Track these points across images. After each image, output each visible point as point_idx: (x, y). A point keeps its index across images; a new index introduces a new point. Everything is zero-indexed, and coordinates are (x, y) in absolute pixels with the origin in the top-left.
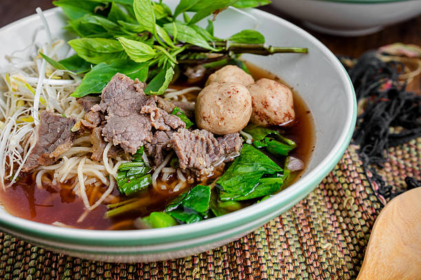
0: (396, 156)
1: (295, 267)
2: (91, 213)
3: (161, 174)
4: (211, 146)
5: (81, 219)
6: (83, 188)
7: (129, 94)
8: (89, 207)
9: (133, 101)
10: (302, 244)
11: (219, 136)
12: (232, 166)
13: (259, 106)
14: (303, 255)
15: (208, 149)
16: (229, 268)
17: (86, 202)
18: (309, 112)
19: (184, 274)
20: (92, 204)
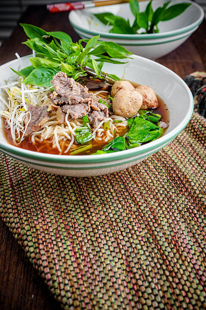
1: (201, 174)
10: (199, 164)
14: (202, 168)
16: (170, 179)
19: (150, 185)
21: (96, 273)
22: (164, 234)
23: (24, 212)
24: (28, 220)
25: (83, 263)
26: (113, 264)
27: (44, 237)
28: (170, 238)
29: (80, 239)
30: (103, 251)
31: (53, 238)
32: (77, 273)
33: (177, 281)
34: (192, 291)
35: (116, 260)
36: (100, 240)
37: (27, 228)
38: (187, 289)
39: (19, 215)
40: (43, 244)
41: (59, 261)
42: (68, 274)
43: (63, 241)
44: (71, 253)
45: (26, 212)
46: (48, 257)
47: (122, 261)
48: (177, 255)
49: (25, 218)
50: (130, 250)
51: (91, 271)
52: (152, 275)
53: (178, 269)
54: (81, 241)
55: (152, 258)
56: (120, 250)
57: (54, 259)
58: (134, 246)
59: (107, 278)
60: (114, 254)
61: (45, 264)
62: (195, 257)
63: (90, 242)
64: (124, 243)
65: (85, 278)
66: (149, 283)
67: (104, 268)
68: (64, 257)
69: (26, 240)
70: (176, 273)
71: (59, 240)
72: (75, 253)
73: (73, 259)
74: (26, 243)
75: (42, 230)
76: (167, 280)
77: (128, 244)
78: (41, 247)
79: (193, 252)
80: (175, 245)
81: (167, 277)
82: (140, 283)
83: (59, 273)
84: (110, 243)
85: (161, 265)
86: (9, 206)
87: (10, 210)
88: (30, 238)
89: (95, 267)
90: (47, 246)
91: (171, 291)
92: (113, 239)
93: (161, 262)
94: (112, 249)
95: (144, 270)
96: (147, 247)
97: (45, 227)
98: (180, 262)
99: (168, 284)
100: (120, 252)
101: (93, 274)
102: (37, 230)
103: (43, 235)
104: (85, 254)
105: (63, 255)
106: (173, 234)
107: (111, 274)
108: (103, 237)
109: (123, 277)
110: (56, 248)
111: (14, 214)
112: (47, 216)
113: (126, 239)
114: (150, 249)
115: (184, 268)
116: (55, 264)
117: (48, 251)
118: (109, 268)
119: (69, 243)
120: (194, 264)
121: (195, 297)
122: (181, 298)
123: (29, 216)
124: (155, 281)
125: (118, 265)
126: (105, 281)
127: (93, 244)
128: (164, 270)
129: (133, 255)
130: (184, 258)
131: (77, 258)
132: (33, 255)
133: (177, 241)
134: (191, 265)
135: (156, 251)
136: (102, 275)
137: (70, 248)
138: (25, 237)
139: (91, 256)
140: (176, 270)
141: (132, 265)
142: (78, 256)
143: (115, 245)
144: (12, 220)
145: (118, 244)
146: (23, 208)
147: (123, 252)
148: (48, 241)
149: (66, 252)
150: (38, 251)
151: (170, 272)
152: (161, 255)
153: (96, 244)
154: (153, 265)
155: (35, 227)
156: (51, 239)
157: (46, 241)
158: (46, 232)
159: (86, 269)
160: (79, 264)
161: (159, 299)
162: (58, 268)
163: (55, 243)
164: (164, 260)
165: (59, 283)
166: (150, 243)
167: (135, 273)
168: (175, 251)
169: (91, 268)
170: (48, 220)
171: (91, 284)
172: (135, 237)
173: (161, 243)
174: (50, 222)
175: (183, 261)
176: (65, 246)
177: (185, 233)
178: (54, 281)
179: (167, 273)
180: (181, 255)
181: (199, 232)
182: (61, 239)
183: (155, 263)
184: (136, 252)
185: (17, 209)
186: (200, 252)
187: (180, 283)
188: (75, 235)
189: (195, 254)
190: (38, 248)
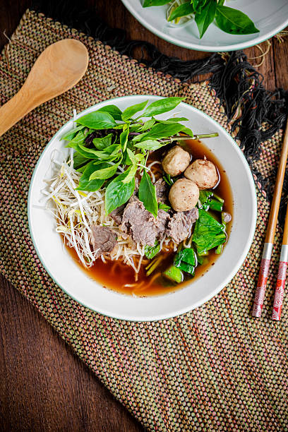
0: (264, 146)
2: (138, 274)
3: (164, 243)
4: (185, 221)
5: (137, 279)
6: (129, 260)
7: (139, 212)
8: (137, 271)
9: (142, 215)
11: (186, 213)
12: (196, 226)
13: (201, 185)
15: (183, 222)
17: (135, 268)
18: (224, 171)
20: (137, 268)
21: (133, 364)
22: (187, 321)
23: (65, 315)
24: (70, 324)
25: (122, 357)
26: (145, 353)
27: (87, 337)
28: (192, 325)
29: (116, 334)
30: (137, 342)
31: (95, 337)
32: (119, 367)
33: (194, 364)
34: (204, 372)
35: (147, 349)
36: (133, 332)
37: (72, 332)
38: (200, 371)
39: (62, 319)
40: (88, 345)
41: (103, 359)
42: (112, 370)
43: (104, 339)
44: (112, 350)
45: (66, 314)
46: (94, 357)
47: (152, 350)
48: (196, 342)
49: (67, 323)
50: (159, 339)
51: (128, 363)
52: (175, 361)
53: (196, 355)
54: (117, 336)
55: (176, 345)
56: (150, 339)
57: (99, 358)
58: (161, 335)
59: (141, 366)
60: (145, 344)
61: (93, 363)
62: (210, 343)
63: (125, 336)
64: (153, 333)
65: (125, 370)
66: (173, 367)
67: (138, 358)
68: (107, 355)
69: (74, 343)
70: (193, 358)
71: (99, 338)
72: (115, 349)
73: (114, 354)
74: (74, 345)
75: (84, 331)
76: (187, 364)
77: (157, 334)
78: (87, 348)
79: (208, 338)
80: (195, 332)
81: (186, 361)
82: (166, 368)
83: (105, 370)
84: (141, 335)
85: (183, 351)
86: (50, 310)
87: (52, 315)
88: (76, 342)
89: (131, 359)
90: (91, 346)
91: (188, 373)
92: (143, 330)
93: (183, 348)
94: (143, 340)
95: (169, 357)
96: (173, 335)
97: (86, 328)
98: (198, 348)
99: (186, 367)
100: (150, 342)
101: (130, 365)
102: (80, 332)
103: (86, 336)
104: (123, 348)
105: (105, 352)
106: (194, 321)
107: (144, 362)
108: (135, 329)
109: (153, 364)
110: (99, 347)
111: (57, 318)
112: (85, 314)
113: (155, 329)
114: (175, 337)
115: (200, 353)
116: (101, 362)
117: (93, 352)
118: (142, 357)
119: (108, 340)
120: (208, 349)
121: (206, 376)
122: (195, 378)
123: (70, 319)
124: (177, 365)
125: (149, 354)
126: (139, 370)
127: (127, 337)
128: (185, 356)
129: (161, 344)
130: (201, 344)
131: (117, 353)
132: (82, 355)
133: (197, 328)
134: (206, 350)
135: (179, 338)
136: (137, 365)
137: (110, 345)
138: (72, 341)
139: (128, 349)
140: (194, 356)
141: (160, 353)
142: (117, 351)
143: (146, 335)
144: (56, 324)
145: (148, 334)
146: (63, 310)
147: (152, 341)
148: (91, 341)
149: (107, 349)
150: (85, 352)
151: (189, 357)
152: (184, 342)
153: (130, 337)
154: (176, 351)
155: (78, 330)
156: (92, 338)
157: (89, 342)
158: (88, 332)
159: (125, 361)
160: (119, 358)
161: (179, 380)
162: (103, 365)
163: (97, 342)
164: (185, 347)
165: (107, 378)
166: (175, 331)
167: (162, 360)
168: (195, 338)
169: (128, 360)
170: (87, 318)
171: (130, 374)
172: (162, 326)
173: (184, 330)
174: (88, 320)
175: (200, 347)
176: (105, 344)
177: (205, 319)
178: (102, 376)
179: (187, 358)
180: (199, 342)
181: (217, 317)
182: (101, 337)
183: (178, 350)
184: (163, 340)
185: (58, 312)
186: (215, 338)
187: (196, 366)
188: (112, 330)
189: (210, 340)
190: (85, 349)
